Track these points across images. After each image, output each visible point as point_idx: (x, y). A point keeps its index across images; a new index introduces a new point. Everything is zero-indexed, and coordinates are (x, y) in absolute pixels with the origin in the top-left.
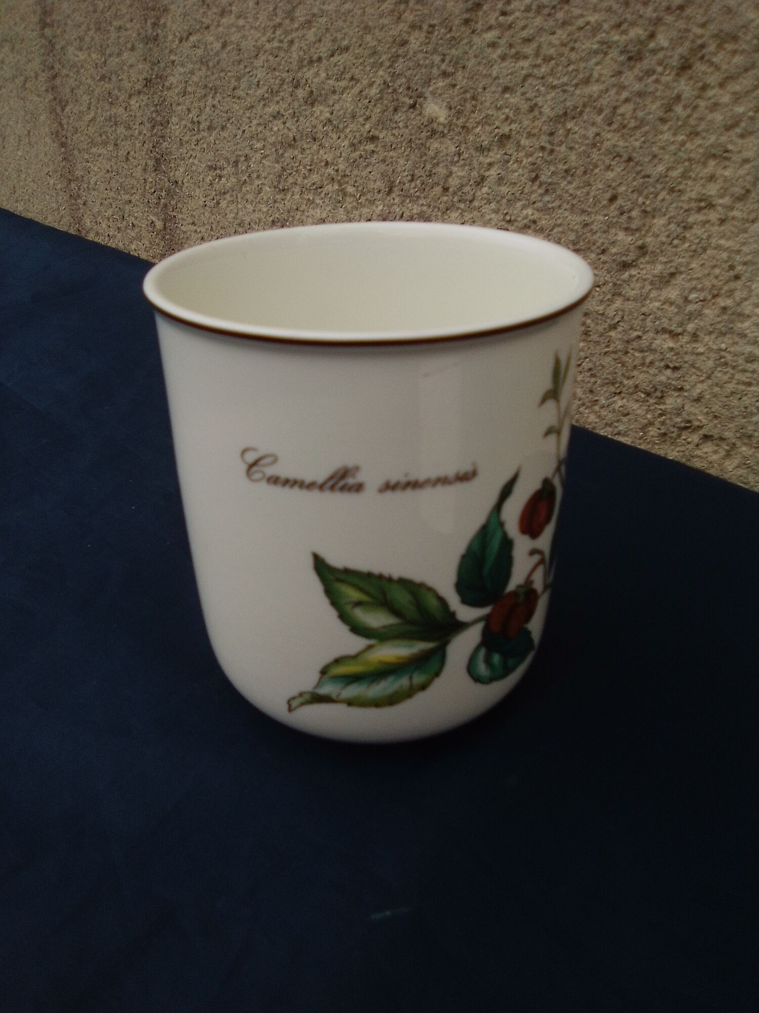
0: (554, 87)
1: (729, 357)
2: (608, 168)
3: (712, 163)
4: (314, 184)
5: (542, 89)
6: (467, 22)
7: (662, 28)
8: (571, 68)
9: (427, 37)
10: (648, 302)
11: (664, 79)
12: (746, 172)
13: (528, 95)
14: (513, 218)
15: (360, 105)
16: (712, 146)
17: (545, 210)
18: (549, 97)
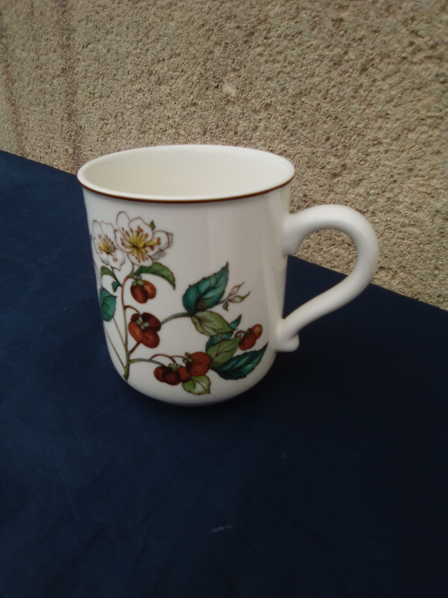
0: (294, 78)
1: (392, 224)
2: (325, 122)
3: (380, 120)
4: (161, 129)
5: (288, 79)
6: (246, 42)
7: (351, 49)
8: (303, 69)
9: (224, 50)
10: (348, 195)
11: (353, 76)
12: (398, 125)
13: (280, 82)
14: (273, 149)
15: (187, 86)
16: (379, 111)
17: (291, 145)
18: (292, 83)
